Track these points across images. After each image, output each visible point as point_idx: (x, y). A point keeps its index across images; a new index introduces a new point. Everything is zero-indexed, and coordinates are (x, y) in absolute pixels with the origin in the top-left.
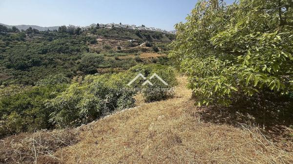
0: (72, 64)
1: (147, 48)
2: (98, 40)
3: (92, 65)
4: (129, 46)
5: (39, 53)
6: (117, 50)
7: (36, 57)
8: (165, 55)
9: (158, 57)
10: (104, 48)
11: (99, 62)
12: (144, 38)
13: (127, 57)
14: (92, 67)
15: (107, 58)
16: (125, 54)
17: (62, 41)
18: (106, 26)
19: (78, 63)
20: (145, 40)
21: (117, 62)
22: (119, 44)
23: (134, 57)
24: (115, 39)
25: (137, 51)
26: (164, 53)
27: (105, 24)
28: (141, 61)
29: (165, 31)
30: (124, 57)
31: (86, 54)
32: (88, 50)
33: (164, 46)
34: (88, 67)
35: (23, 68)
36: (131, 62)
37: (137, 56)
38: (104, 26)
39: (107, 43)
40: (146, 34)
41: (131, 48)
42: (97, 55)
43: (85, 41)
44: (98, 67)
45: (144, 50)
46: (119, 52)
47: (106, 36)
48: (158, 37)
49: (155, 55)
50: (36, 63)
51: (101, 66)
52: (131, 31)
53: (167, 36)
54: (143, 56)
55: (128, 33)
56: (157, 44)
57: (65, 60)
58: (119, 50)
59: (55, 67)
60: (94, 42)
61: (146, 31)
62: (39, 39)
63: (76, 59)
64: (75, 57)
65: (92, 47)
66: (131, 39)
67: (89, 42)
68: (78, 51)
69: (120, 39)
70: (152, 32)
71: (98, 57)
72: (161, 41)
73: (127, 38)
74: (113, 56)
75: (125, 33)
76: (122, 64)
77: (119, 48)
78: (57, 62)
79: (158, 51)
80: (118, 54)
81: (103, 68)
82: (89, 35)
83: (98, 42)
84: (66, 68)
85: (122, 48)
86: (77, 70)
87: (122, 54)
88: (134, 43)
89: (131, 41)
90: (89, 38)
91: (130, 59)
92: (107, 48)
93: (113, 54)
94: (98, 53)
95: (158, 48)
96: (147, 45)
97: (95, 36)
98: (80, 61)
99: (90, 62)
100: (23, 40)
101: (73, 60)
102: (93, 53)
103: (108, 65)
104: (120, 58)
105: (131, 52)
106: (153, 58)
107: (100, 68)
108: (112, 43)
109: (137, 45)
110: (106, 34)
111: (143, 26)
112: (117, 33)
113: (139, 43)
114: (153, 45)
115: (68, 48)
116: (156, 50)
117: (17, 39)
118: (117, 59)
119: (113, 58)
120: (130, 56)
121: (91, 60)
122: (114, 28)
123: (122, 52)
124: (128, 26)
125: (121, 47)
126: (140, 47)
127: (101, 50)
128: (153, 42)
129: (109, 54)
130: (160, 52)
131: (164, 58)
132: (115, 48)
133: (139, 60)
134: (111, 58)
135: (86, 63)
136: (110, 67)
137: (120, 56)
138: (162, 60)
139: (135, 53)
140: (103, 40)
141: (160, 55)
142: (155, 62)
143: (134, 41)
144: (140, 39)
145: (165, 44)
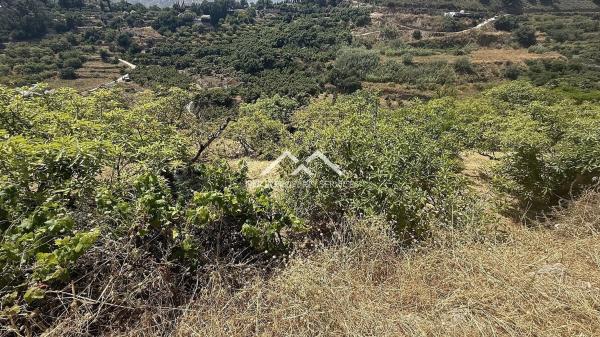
0: (318, 68)
1: (499, 33)
2: (373, 15)
3: (354, 73)
4: (445, 29)
5: (274, 46)
6: (411, 40)
7: (269, 53)
8: (556, 55)
9: (529, 63)
10: (382, 36)
11: (367, 68)
13: (432, 59)
14: (353, 77)
15: (385, 59)
16: (429, 51)
17: (307, 20)
19: (330, 68)
20: (495, 11)
21: (406, 69)
22: (418, 23)
23: (450, 58)
24: (412, 12)
25: (463, 43)
26: (556, 49)
28: (470, 72)
30: (425, 60)
31: (346, 50)
32: (350, 41)
33: (560, 27)
34: (345, 76)
35: (254, 70)
36: (442, 71)
37: (461, 57)
39: (392, 24)
41: (449, 35)
42: (367, 52)
43: (346, 20)
44: (363, 80)
45: (486, 41)
46: (415, 45)
47: (391, 6)
49: (520, 57)
50: (269, 64)
51: (372, 76)
54: (479, 56)
57: (308, 61)
58: (415, 41)
59: (292, 72)
60: (364, 22)
62: (272, 19)
63: (327, 60)
64: (325, 55)
65: (359, 34)
66: (451, 8)
67: (354, 21)
68: (332, 41)
69: (425, 12)
71: (367, 57)
72: (556, 9)
73: (443, 7)
74: (399, 55)
76: (417, 75)
77: (417, 36)
78: (296, 64)
79: (534, 43)
80: (412, 49)
81: (375, 81)
82: (356, 5)
83: (373, 22)
84: (308, 75)
85: (425, 36)
86: (327, 82)
87: (421, 50)
88: (461, 21)
89: (453, 14)
90: (356, 12)
91: (441, 65)
92: (390, 35)
93: (400, 51)
94: (369, 47)
95: (538, 33)
96: (499, 26)
97: (368, 6)
98: (333, 63)
99: (352, 66)
100: (252, 22)
101: (321, 60)
102: (359, 46)
103: (386, 76)
104: (415, 60)
105: (445, 45)
106: (508, 63)
107: (369, 81)
108: (403, 22)
109: (466, 27)
113: (477, 18)
114: (521, 24)
115: (314, 37)
116: (527, 41)
117: (246, 21)
118: (408, 63)
119: (399, 61)
120: (440, 56)
121: (353, 62)
123: (422, 45)
125: (423, 33)
126: (474, 32)
127: (376, 40)
128: (525, 15)
129: (390, 51)
130: (540, 46)
131: (548, 67)
132: (408, 36)
133: (463, 69)
134: (393, 59)
135: (342, 69)
136: (389, 80)
137: (417, 55)
138: (538, 71)
139: (456, 48)
140: (383, 17)
141: (535, 57)
142: (513, 76)
143: (461, 16)
144: (481, 7)
145: (569, 21)
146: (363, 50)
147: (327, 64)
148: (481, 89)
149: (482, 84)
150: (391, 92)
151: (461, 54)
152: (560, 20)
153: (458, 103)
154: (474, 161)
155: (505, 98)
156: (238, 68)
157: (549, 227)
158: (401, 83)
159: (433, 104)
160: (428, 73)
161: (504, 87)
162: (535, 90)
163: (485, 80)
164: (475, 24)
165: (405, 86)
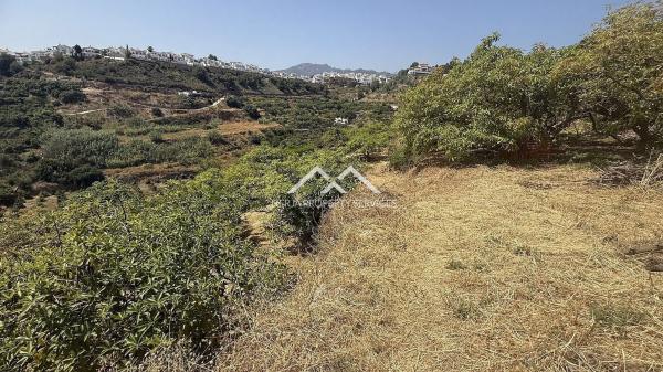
0: (7, 163)
1: (232, 110)
2: (86, 91)
3: (84, 161)
4: (186, 107)
6: (152, 117)
8: (275, 124)
9: (263, 131)
10: (110, 113)
11: (105, 152)
12: (221, 87)
13: (184, 135)
14: (85, 166)
15: (126, 141)
16: (178, 127)
18: (105, 52)
19: (33, 160)
20: (223, 93)
21: (160, 148)
22: (154, 101)
23: (204, 134)
24: (141, 90)
25: (207, 119)
26: (274, 120)
27: (101, 47)
28: (225, 143)
29: (266, 71)
30: (176, 136)
31: (57, 133)
32: (59, 121)
33: (270, 106)
34: (70, 167)
36: (200, 144)
37: (211, 131)
38: (99, 55)
39: (120, 102)
40: (224, 77)
41: (192, 112)
42: (94, 133)
43: (44, 96)
44: (104, 167)
45: (226, 117)
46: (159, 123)
47: (108, 81)
48: (253, 85)
49: (256, 127)
51: (115, 161)
52: (184, 69)
53: (274, 81)
54: (224, 129)
55: (177, 73)
56: (253, 101)
58: (158, 119)
60: (76, 98)
61: (223, 71)
63: (22, 149)
64: (16, 143)
65: (71, 112)
66: (187, 89)
67: (56, 97)
68: (22, 123)
69: (156, 90)
70: (238, 73)
71: (97, 139)
72: (262, 93)
73: (173, 87)
74: (144, 133)
75: (168, 73)
76: (175, 152)
77: (158, 113)
79: (260, 116)
80: (158, 127)
81: (122, 167)
82: (51, 77)
83: (90, 98)
85: (166, 113)
86: (35, 181)
87: (169, 127)
88: (197, 100)
89: (186, 93)
90: (57, 85)
91: (195, 139)
92: (122, 113)
93: (143, 129)
94: (97, 127)
95: (258, 110)
96: (231, 104)
97: (74, 79)
98: (38, 152)
99: (75, 154)
101: (10, 151)
102: (78, 127)
103: (136, 158)
104: (166, 137)
105: (193, 121)
106: (250, 133)
107: (112, 167)
108: (135, 99)
109: (204, 105)
110: (111, 76)
111: (211, 57)
112: (145, 74)
113: (211, 99)
114: (245, 103)
116: (255, 116)
118: (158, 141)
119: (147, 140)
120: (191, 132)
121: (77, 147)
122: (132, 60)
123: (167, 122)
124: (171, 58)
125: (163, 111)
126: (213, 109)
127: (104, 120)
128: (245, 97)
129: (131, 130)
130: (264, 119)
131: (275, 133)
132: (146, 113)
133: (217, 141)
134: (139, 138)
135: (61, 158)
136: (143, 161)
137: (166, 132)
138: (271, 136)
139: (203, 123)
140: (104, 93)
141: (265, 127)
142: (257, 142)
143: (195, 95)
144: (209, 89)
145: (273, 101)
146: (88, 132)
147: (26, 155)
148: (238, 156)
149: (238, 151)
150: (151, 174)
151: (209, 128)
152: (268, 101)
153: (223, 172)
154: (256, 220)
155: (257, 160)
157: (316, 253)
158: (159, 163)
159: (201, 177)
160: (186, 148)
161: (255, 151)
162: (274, 151)
163: (239, 148)
164: (211, 103)
165: (165, 165)
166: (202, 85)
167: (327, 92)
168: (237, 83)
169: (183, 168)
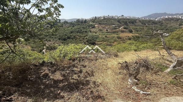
0: (83, 39)
1: (125, 30)
2: (96, 26)
3: (93, 40)
4: (113, 29)
5: (70, 33)
6: (106, 31)
7: (69, 35)
8: (137, 34)
11: (96, 38)
12: (123, 23)
15: (100, 36)
16: (111, 34)
17: (79, 27)
18: (100, 17)
19: (86, 38)
20: (123, 25)
21: (106, 38)
22: (107, 28)
23: (116, 36)
24: (105, 25)
25: (118, 32)
28: (121, 39)
29: (138, 18)
30: (110, 36)
31: (90, 34)
32: (91, 31)
33: (137, 29)
35: (65, 40)
36: (114, 38)
37: (118, 35)
39: (101, 28)
40: (124, 21)
42: (95, 34)
44: (96, 41)
45: (122, 32)
46: (107, 33)
47: (100, 24)
48: (133, 23)
49: (130, 35)
50: (69, 38)
51: (98, 40)
52: (115, 19)
53: (140, 21)
54: (122, 35)
55: (113, 21)
56: (131, 27)
57: (80, 37)
58: (107, 32)
59: (76, 40)
60: (94, 27)
61: (124, 19)
62: (68, 26)
63: (85, 36)
64: (85, 35)
65: (93, 30)
66: (114, 24)
67: (91, 27)
68: (86, 32)
69: (108, 25)
70: (129, 19)
71: (96, 35)
72: (135, 25)
73: (112, 24)
75: (111, 21)
76: (109, 40)
77: (107, 30)
78: (77, 37)
79: (132, 32)
80: (106, 34)
81: (99, 41)
82: (91, 23)
84: (81, 40)
86: (86, 42)
87: (109, 34)
89: (114, 26)
91: (114, 37)
92: (100, 30)
93: (103, 34)
95: (133, 30)
96: (125, 28)
97: (94, 23)
98: (87, 37)
100: (62, 27)
101: (84, 36)
104: (108, 36)
105: (114, 33)
106: (128, 36)
107: (97, 41)
108: (103, 27)
109: (118, 29)
110: (100, 22)
111: (123, 16)
112: (106, 21)
113: (119, 27)
114: (129, 28)
115: (81, 31)
117: (60, 26)
118: (106, 37)
119: (104, 36)
120: (113, 35)
121: (93, 37)
122: (104, 18)
123: (108, 32)
124: (113, 17)
125: (108, 30)
126: (119, 30)
127: (97, 32)
128: (129, 26)
129: (101, 34)
130: (134, 33)
131: (136, 37)
132: (105, 30)
133: (119, 38)
134: (102, 36)
135: (90, 39)
136: (102, 41)
137: (108, 35)
138: (135, 38)
139: (116, 33)
140: (98, 26)
141: (133, 35)
142: (130, 39)
143: (116, 26)
144: (120, 24)
145: (138, 27)
146: (94, 34)
152: (136, 27)
156: (59, 39)
160: (111, 39)
161: (129, 42)
162: (135, 42)
163: (124, 40)
164: (119, 28)
165: (106, 42)
166: (118, 23)
167: (162, 23)
168: (128, 22)
169: (110, 44)
